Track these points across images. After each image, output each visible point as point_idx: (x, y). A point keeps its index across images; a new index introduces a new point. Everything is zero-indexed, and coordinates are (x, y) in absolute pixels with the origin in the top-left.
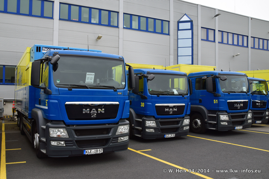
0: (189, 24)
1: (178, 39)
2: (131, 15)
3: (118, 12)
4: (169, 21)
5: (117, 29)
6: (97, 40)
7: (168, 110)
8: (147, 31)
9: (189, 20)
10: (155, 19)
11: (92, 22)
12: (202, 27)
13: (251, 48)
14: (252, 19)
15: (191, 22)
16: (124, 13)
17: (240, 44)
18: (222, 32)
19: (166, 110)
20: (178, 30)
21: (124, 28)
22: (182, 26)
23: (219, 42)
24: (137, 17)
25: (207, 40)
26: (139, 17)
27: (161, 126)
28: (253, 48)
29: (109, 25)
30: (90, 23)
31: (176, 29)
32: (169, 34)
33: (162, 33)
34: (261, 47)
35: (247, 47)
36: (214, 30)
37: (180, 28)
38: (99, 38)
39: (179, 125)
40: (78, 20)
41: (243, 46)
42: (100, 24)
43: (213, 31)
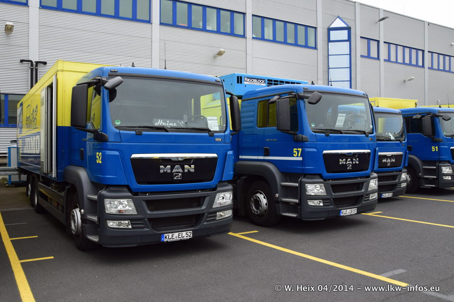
0: (346, 32)
1: (328, 55)
2: (263, 18)
3: (244, 14)
4: (315, 28)
5: (243, 40)
6: (215, 57)
8: (285, 42)
9: (345, 26)
10: (296, 24)
11: (207, 29)
12: (361, 37)
13: (429, 68)
14: (429, 25)
15: (348, 29)
16: (253, 15)
17: (414, 62)
18: (389, 43)
20: (329, 41)
21: (253, 38)
22: (334, 35)
23: (385, 60)
24: (271, 21)
25: (368, 56)
26: (274, 20)
28: (431, 68)
29: (232, 34)
30: (204, 29)
31: (326, 39)
32: (315, 48)
33: (306, 46)
34: (441, 68)
35: (423, 66)
36: (378, 41)
37: (331, 39)
38: (220, 54)
40: (186, 25)
41: (417, 65)
42: (218, 32)
43: (376, 42)
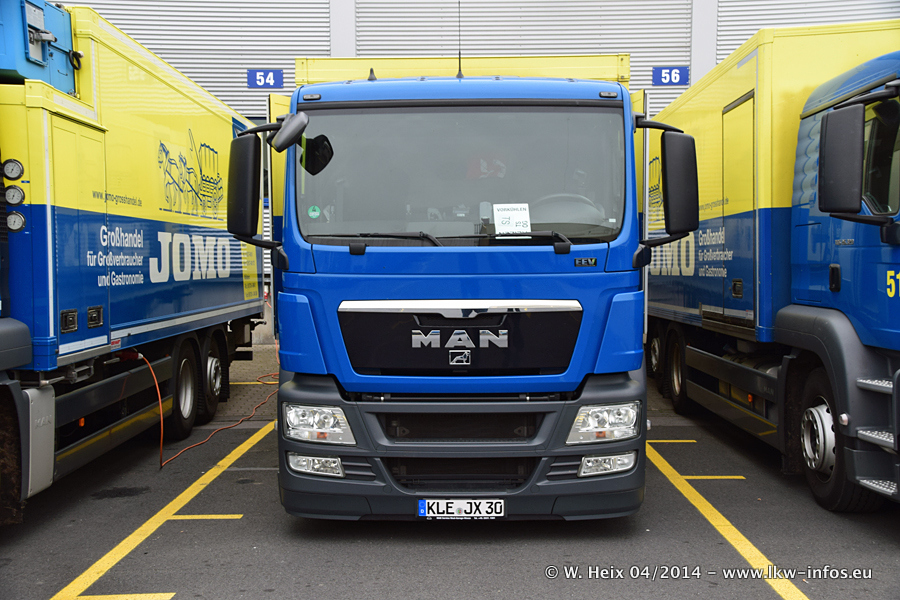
7: (434, 339)
19: (418, 339)
27: (385, 442)
39: (537, 442)
